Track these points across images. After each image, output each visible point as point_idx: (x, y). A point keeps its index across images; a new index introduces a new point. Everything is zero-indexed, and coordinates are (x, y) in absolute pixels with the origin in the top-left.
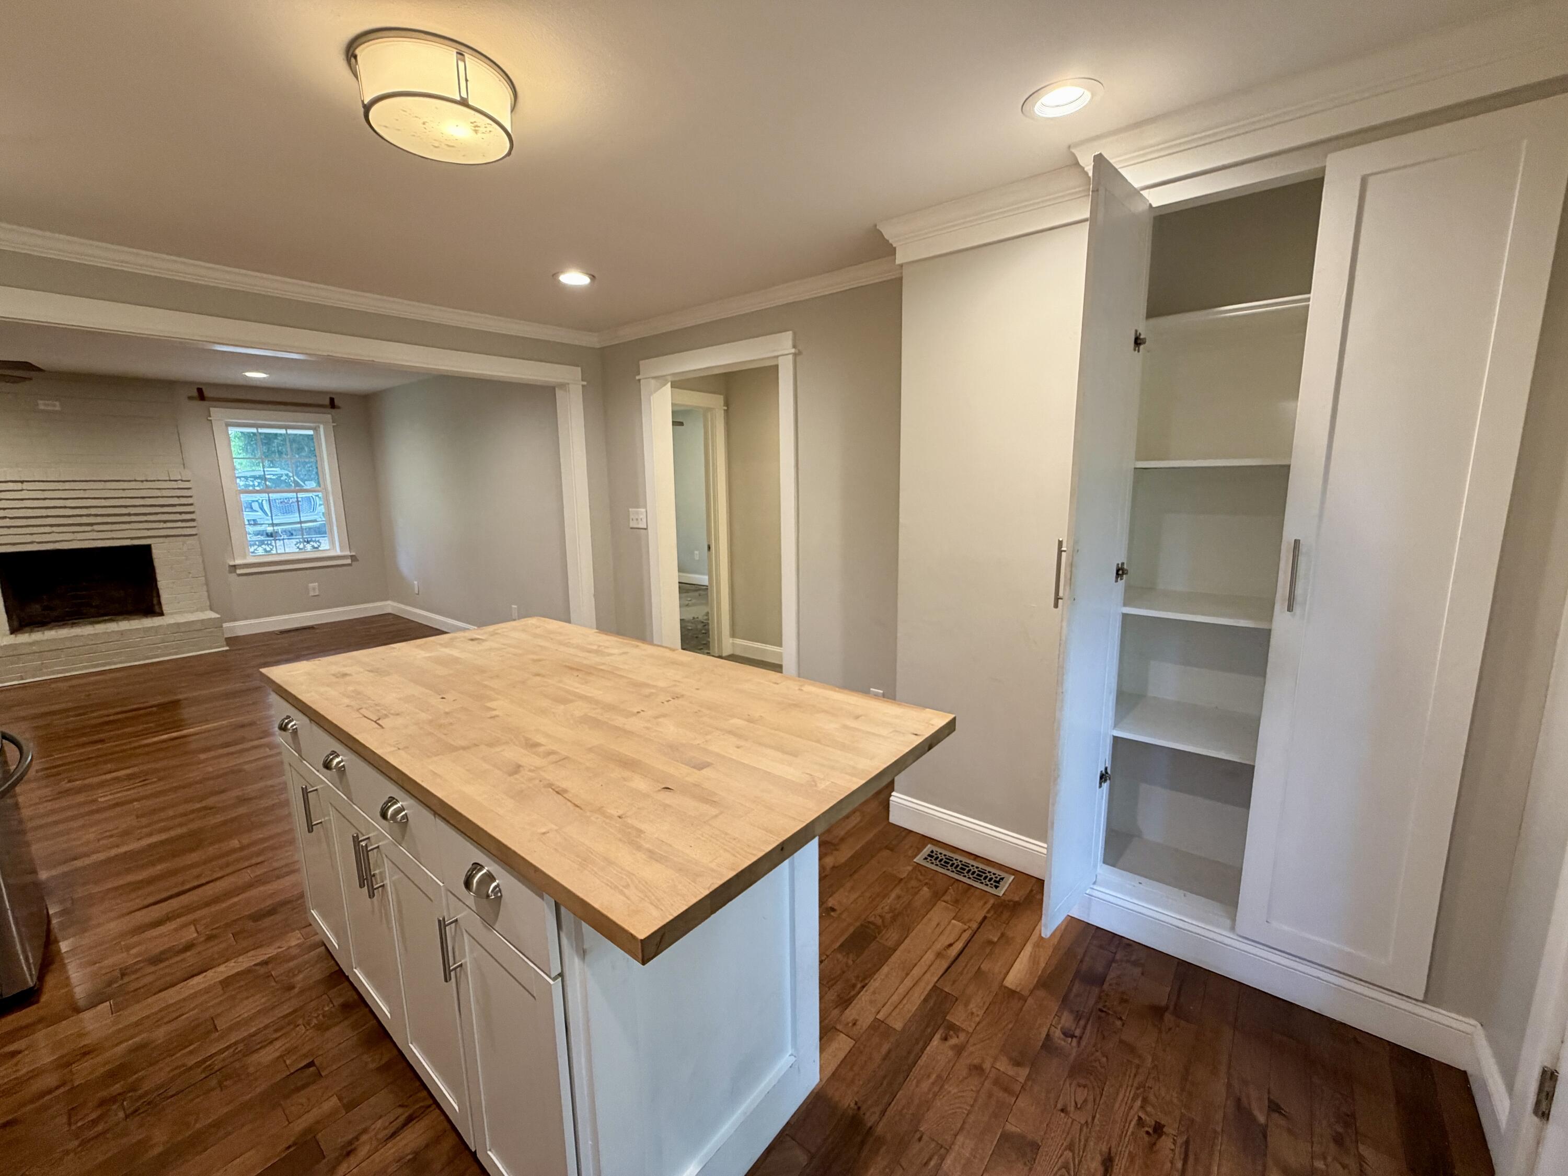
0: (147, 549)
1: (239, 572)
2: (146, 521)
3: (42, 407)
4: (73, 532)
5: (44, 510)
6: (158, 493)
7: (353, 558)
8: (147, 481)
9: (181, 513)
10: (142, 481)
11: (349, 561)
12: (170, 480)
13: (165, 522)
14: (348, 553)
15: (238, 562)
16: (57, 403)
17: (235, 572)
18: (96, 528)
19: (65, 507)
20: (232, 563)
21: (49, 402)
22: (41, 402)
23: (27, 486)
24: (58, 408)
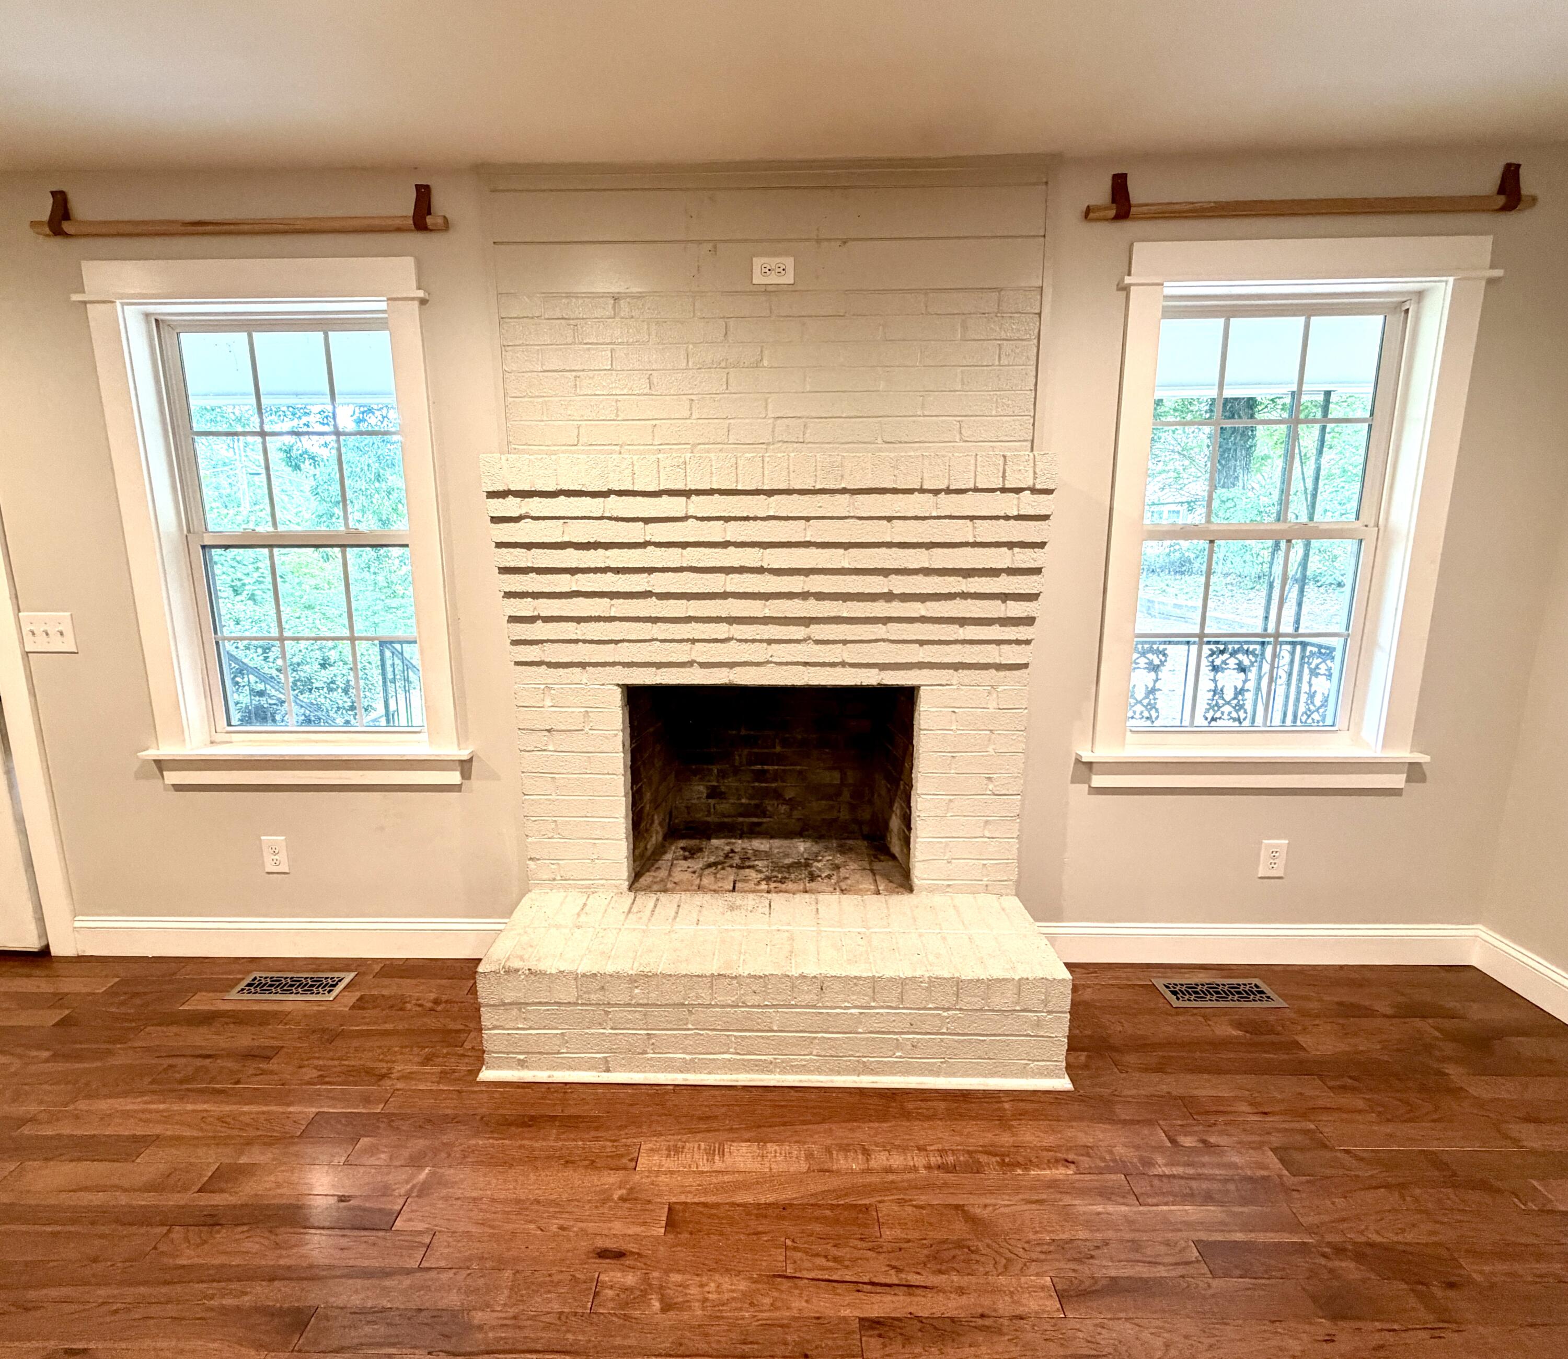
0: (907, 699)
1: (1098, 781)
2: (923, 620)
3: (758, 279)
4: (770, 642)
5: (721, 577)
7: (1415, 772)
8: (948, 491)
9: (1005, 597)
10: (936, 492)
11: (1397, 781)
12: (1004, 490)
13: (962, 622)
14: (1404, 753)
15: (1102, 753)
16: (789, 262)
17: (1088, 781)
18: (818, 631)
19: (760, 570)
20: (1087, 757)
21: (773, 262)
22: (758, 262)
23: (698, 506)
24: (789, 278)
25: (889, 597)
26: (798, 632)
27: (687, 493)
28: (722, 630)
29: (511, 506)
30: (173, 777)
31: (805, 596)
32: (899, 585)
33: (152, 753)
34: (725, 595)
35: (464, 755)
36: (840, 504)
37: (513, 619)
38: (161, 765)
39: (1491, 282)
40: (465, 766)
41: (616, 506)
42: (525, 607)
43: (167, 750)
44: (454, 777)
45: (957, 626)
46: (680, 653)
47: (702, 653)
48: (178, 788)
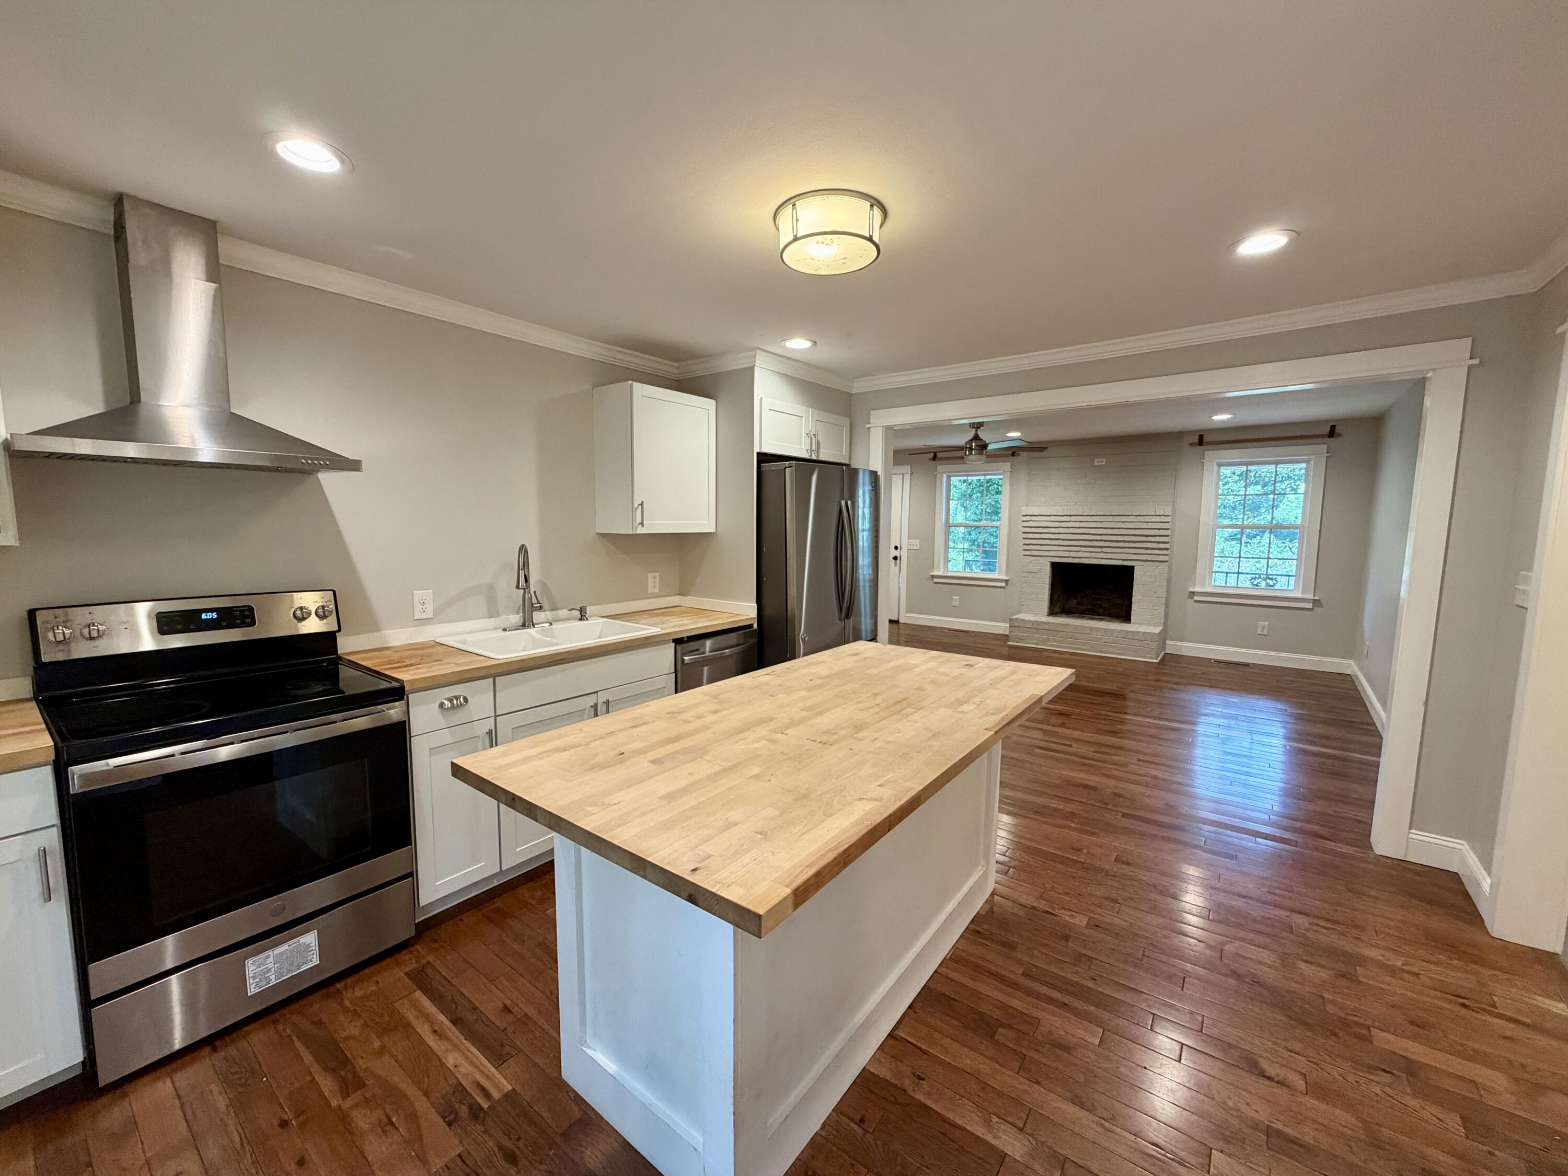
0: (1131, 569)
1: (1196, 598)
2: (1134, 548)
3: (1096, 464)
4: (1091, 552)
6: (1145, 526)
7: (1317, 603)
8: (1140, 516)
9: (1159, 542)
10: (1138, 516)
11: (1310, 606)
12: (1156, 515)
13: (1146, 549)
14: (1310, 596)
15: (1196, 589)
16: (1104, 460)
17: (1193, 597)
18: (1104, 550)
19: (1089, 534)
20: (1192, 590)
21: (1100, 460)
22: (1096, 460)
23: (1073, 518)
24: (1104, 463)
25: (1124, 541)
26: (1099, 550)
27: (1071, 516)
28: (1078, 549)
29: (1028, 518)
30: (935, 580)
31: (1101, 540)
32: (1127, 538)
33: (932, 574)
34: (1079, 540)
35: (1007, 578)
36: (1111, 518)
37: (1024, 544)
38: (933, 577)
39: (1327, 457)
40: (1007, 581)
41: (1053, 518)
42: (1027, 542)
43: (935, 573)
44: (1003, 584)
46: (1067, 554)
47: (1072, 554)
48: (936, 583)
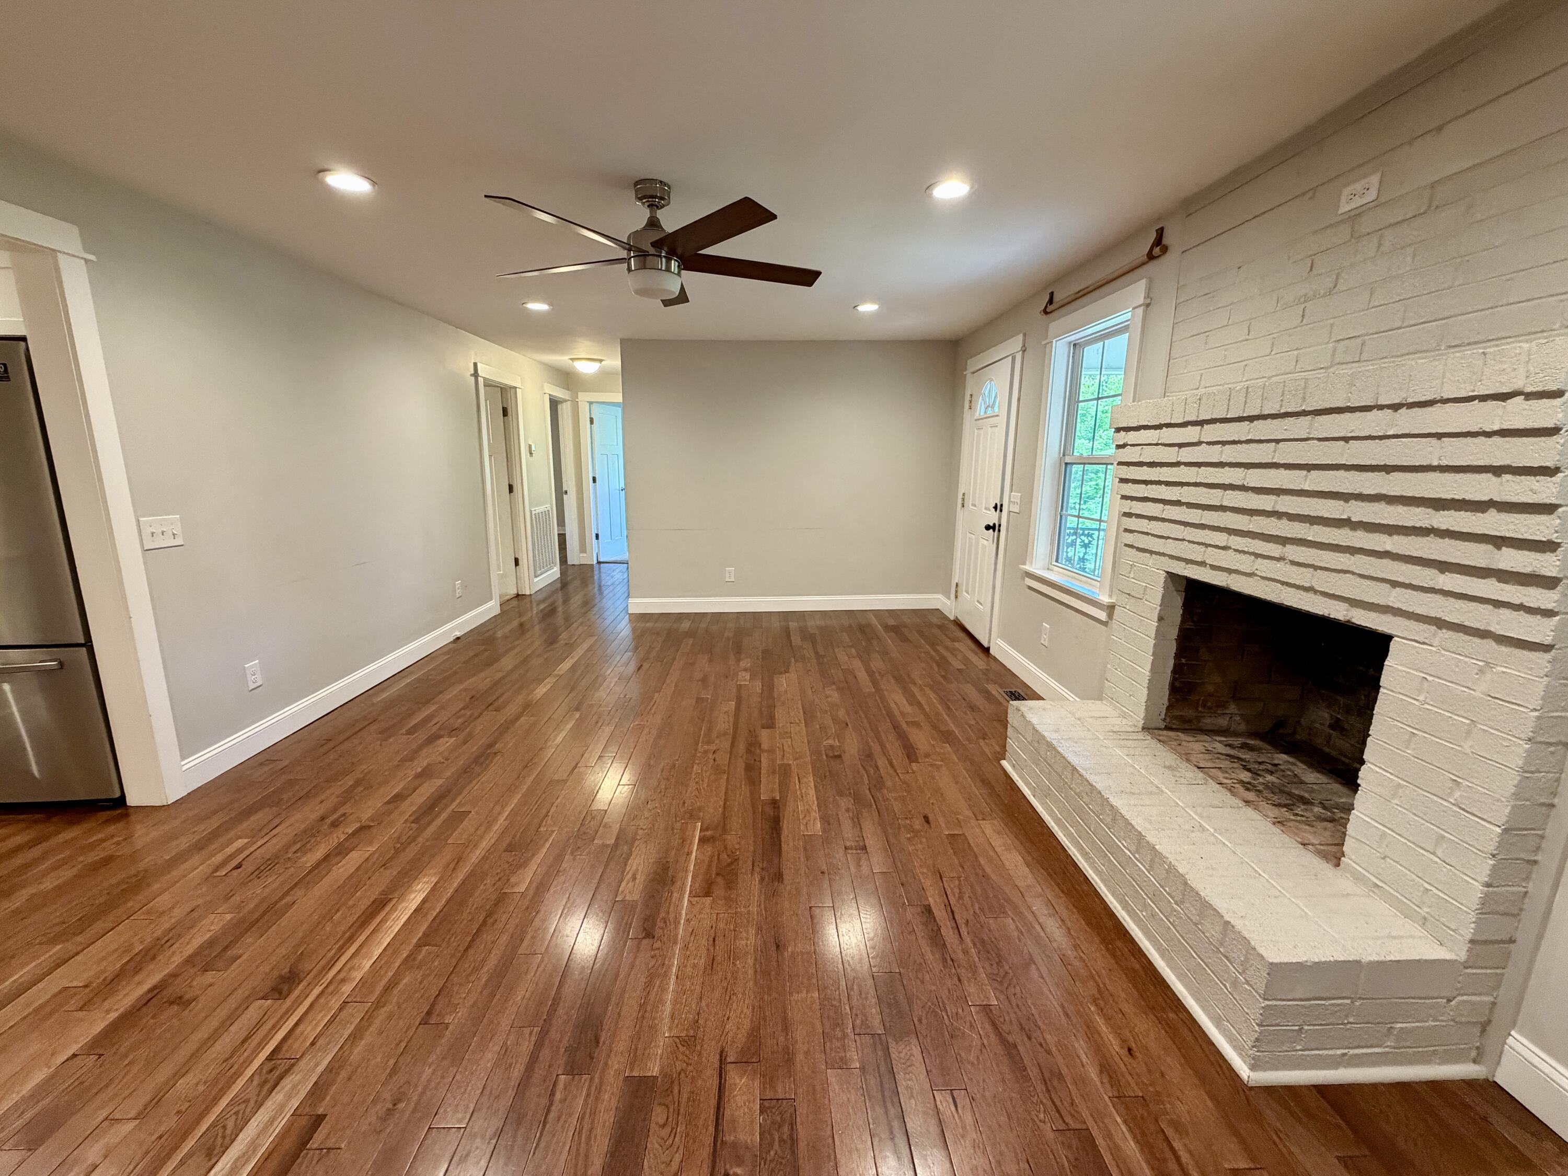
9: (1499, 542)
10: (1395, 407)
13: (1444, 567)
18: (1293, 552)
21: (1359, 185)
22: (1346, 191)
23: (1207, 433)
24: (1372, 196)
25: (1350, 524)
26: (1274, 549)
27: (1200, 423)
28: (1221, 539)
29: (1122, 438)
30: (1028, 582)
31: (1279, 515)
32: (1358, 512)
33: (1026, 567)
34: (1224, 509)
35: (1110, 602)
37: (1124, 514)
38: (1028, 574)
40: (1111, 608)
44: (1103, 616)
45: (1436, 572)
46: (1198, 554)
47: (1213, 557)
48: (1030, 588)
